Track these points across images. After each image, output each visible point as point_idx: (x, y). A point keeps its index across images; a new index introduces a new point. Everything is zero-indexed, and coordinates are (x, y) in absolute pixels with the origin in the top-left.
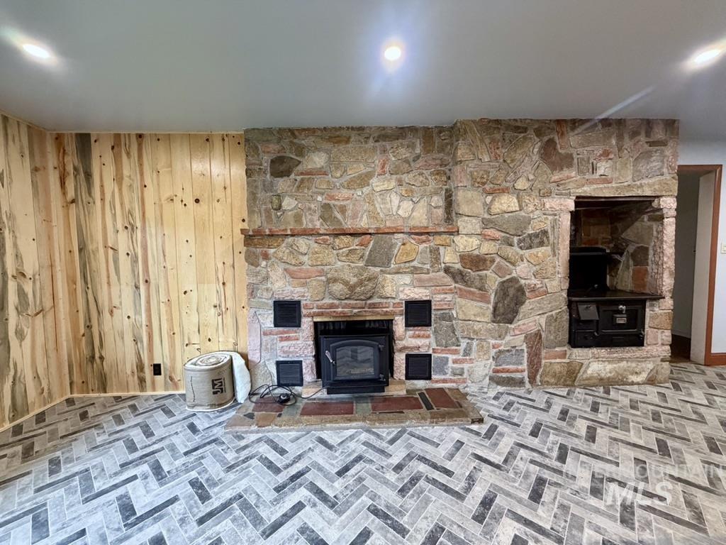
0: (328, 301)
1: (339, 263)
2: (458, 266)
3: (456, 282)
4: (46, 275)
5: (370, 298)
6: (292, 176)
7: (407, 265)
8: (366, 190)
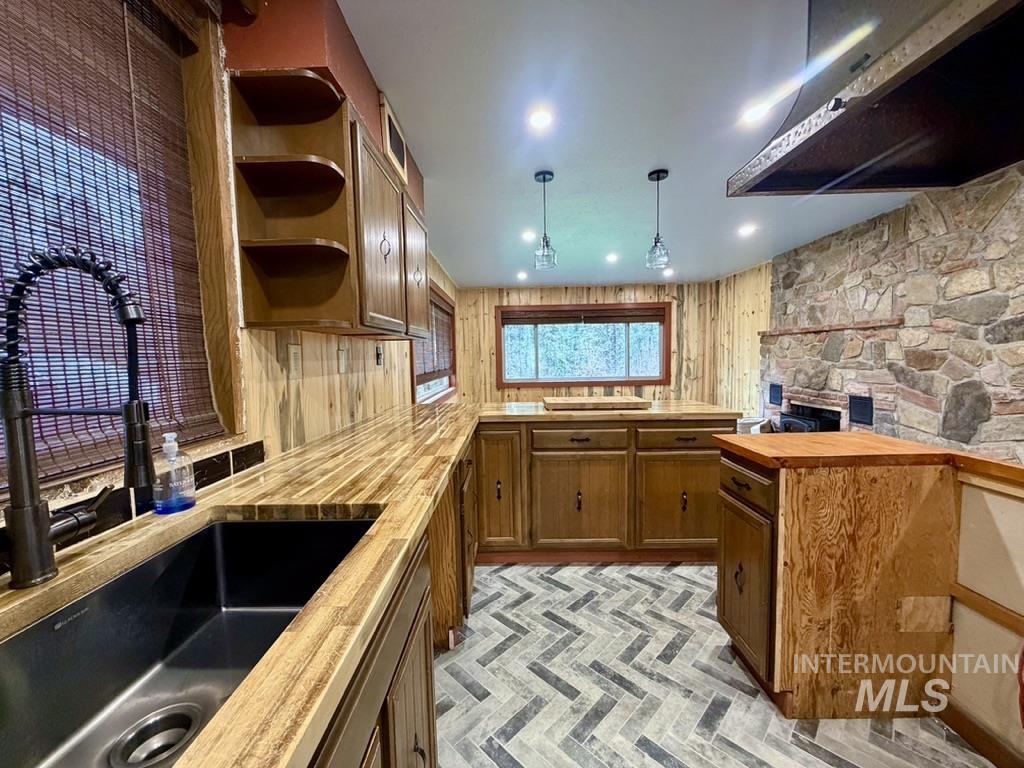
0: (796, 388)
1: (806, 357)
2: (902, 363)
3: (899, 381)
4: (700, 359)
5: (823, 389)
6: (795, 286)
7: (853, 360)
8: (840, 289)
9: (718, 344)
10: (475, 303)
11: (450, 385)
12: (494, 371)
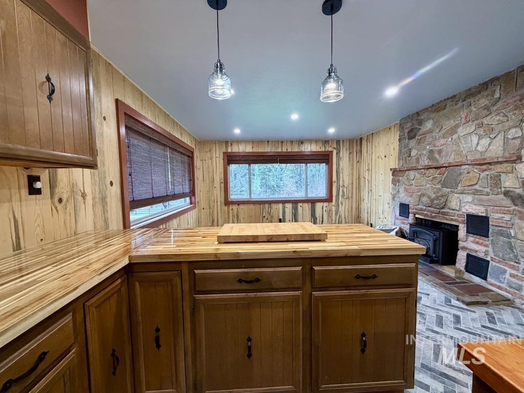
0: (420, 206)
1: (428, 185)
2: (519, 191)
3: (516, 205)
4: (350, 186)
5: (443, 208)
6: (417, 137)
7: (470, 188)
8: (455, 137)
9: (361, 177)
10: (210, 151)
11: (191, 204)
12: (223, 194)
